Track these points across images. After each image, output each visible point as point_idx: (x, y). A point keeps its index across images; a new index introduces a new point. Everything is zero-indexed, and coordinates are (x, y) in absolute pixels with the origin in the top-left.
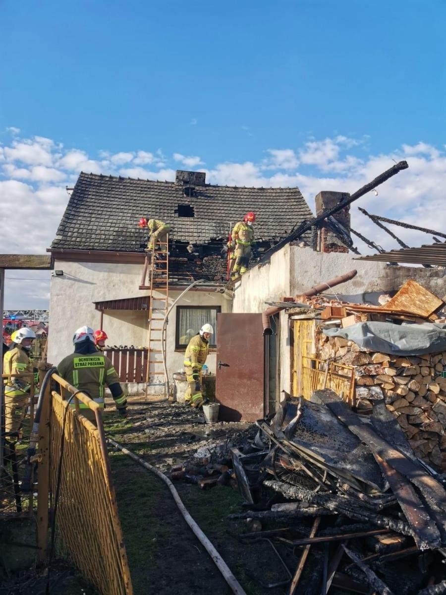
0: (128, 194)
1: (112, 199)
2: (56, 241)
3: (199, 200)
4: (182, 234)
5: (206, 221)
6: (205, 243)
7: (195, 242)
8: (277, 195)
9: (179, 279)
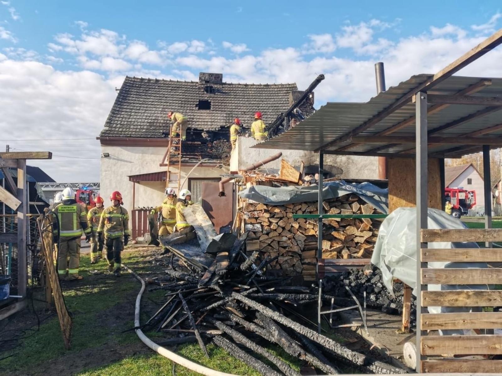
0: (161, 93)
1: (149, 97)
2: (104, 131)
3: (216, 96)
4: (199, 123)
5: (219, 112)
6: (216, 130)
7: (208, 129)
8: (279, 90)
9: (190, 158)
